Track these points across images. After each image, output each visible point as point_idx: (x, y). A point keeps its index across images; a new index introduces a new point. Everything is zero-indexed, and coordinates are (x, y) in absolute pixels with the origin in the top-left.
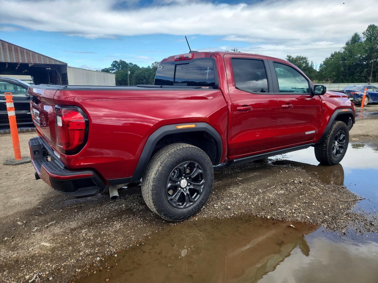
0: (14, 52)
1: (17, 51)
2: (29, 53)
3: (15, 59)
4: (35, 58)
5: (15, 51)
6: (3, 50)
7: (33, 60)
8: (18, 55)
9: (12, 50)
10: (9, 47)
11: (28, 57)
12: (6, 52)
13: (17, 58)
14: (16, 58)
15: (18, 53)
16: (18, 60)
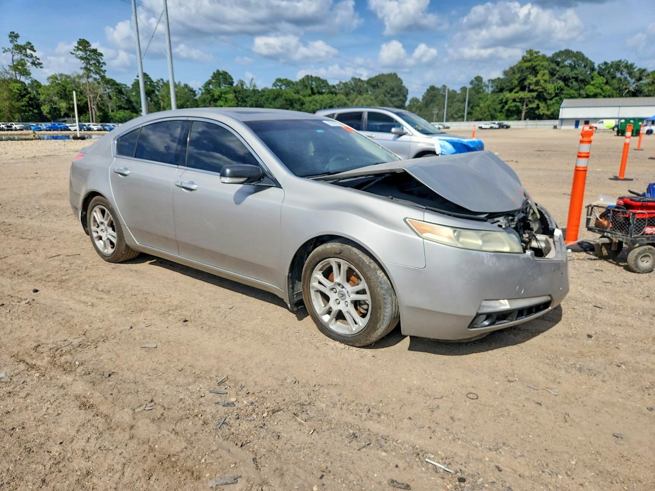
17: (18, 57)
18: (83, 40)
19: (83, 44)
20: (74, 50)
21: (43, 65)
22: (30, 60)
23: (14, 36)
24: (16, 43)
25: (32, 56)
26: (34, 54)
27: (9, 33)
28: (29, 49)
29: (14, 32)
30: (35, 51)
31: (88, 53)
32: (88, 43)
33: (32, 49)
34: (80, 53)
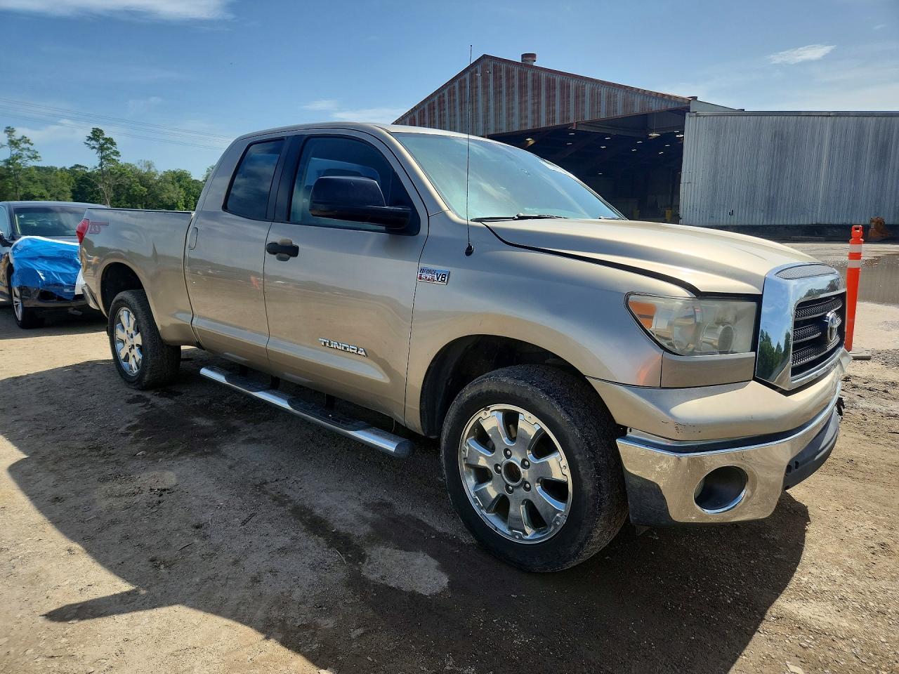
0: (530, 93)
1: (539, 88)
2: (569, 87)
3: (530, 116)
4: (583, 102)
5: (533, 89)
6: (508, 94)
7: (577, 111)
8: (539, 103)
9: (526, 86)
10: (520, 80)
11: (562, 104)
12: (513, 99)
13: (537, 112)
14: (533, 112)
15: (539, 95)
16: (539, 118)
17: (15, 151)
18: (97, 129)
19: (96, 134)
20: (88, 140)
21: (42, 159)
22: (29, 154)
23: (9, 131)
24: (13, 138)
25: (28, 149)
26: (31, 148)
27: (4, 129)
28: (25, 143)
29: (9, 127)
30: (32, 144)
31: (102, 141)
32: (101, 131)
33: (27, 142)
34: (93, 143)
